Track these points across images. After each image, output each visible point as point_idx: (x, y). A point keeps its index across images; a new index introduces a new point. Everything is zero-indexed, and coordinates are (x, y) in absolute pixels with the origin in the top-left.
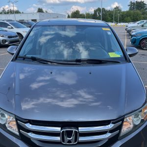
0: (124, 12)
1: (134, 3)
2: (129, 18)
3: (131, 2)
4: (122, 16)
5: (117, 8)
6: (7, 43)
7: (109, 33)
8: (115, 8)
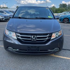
0: (57, 9)
1: (62, 5)
2: (59, 11)
3: (60, 4)
4: (56, 10)
5: (54, 6)
6: (4, 20)
7: (49, 10)
8: (53, 7)
